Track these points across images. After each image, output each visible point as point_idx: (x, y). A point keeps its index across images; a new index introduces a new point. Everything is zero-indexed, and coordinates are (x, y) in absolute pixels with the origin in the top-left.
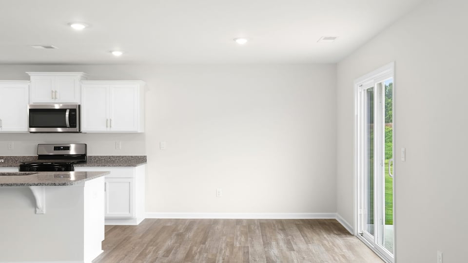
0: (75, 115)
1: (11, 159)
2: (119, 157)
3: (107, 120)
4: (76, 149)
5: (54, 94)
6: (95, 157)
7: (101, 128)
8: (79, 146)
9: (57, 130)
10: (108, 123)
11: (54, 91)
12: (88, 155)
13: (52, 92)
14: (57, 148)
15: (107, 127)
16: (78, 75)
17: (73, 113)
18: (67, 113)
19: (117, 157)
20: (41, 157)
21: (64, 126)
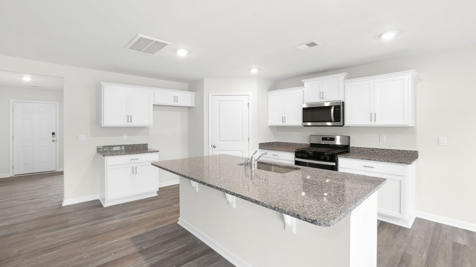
0: (339, 111)
2: (383, 149)
3: (371, 114)
4: (341, 140)
5: (322, 94)
6: (358, 148)
7: (365, 122)
8: (343, 137)
10: (373, 116)
11: (321, 92)
12: (352, 145)
13: (320, 93)
14: (324, 139)
15: (371, 121)
16: (342, 75)
17: (338, 109)
18: (332, 110)
19: (381, 149)
20: (312, 145)
21: (331, 121)
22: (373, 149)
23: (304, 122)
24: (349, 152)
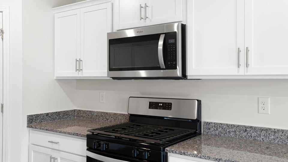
0: (175, 44)
1: (102, 116)
2: (267, 130)
3: (239, 51)
5: (143, 10)
9: (139, 74)
11: (143, 5)
12: (205, 119)
13: (141, 7)
14: (153, 105)
15: (239, 66)
17: (171, 42)
18: (161, 43)
19: (262, 130)
21: (157, 67)
22: (246, 129)
23: (111, 69)
24: (200, 134)
